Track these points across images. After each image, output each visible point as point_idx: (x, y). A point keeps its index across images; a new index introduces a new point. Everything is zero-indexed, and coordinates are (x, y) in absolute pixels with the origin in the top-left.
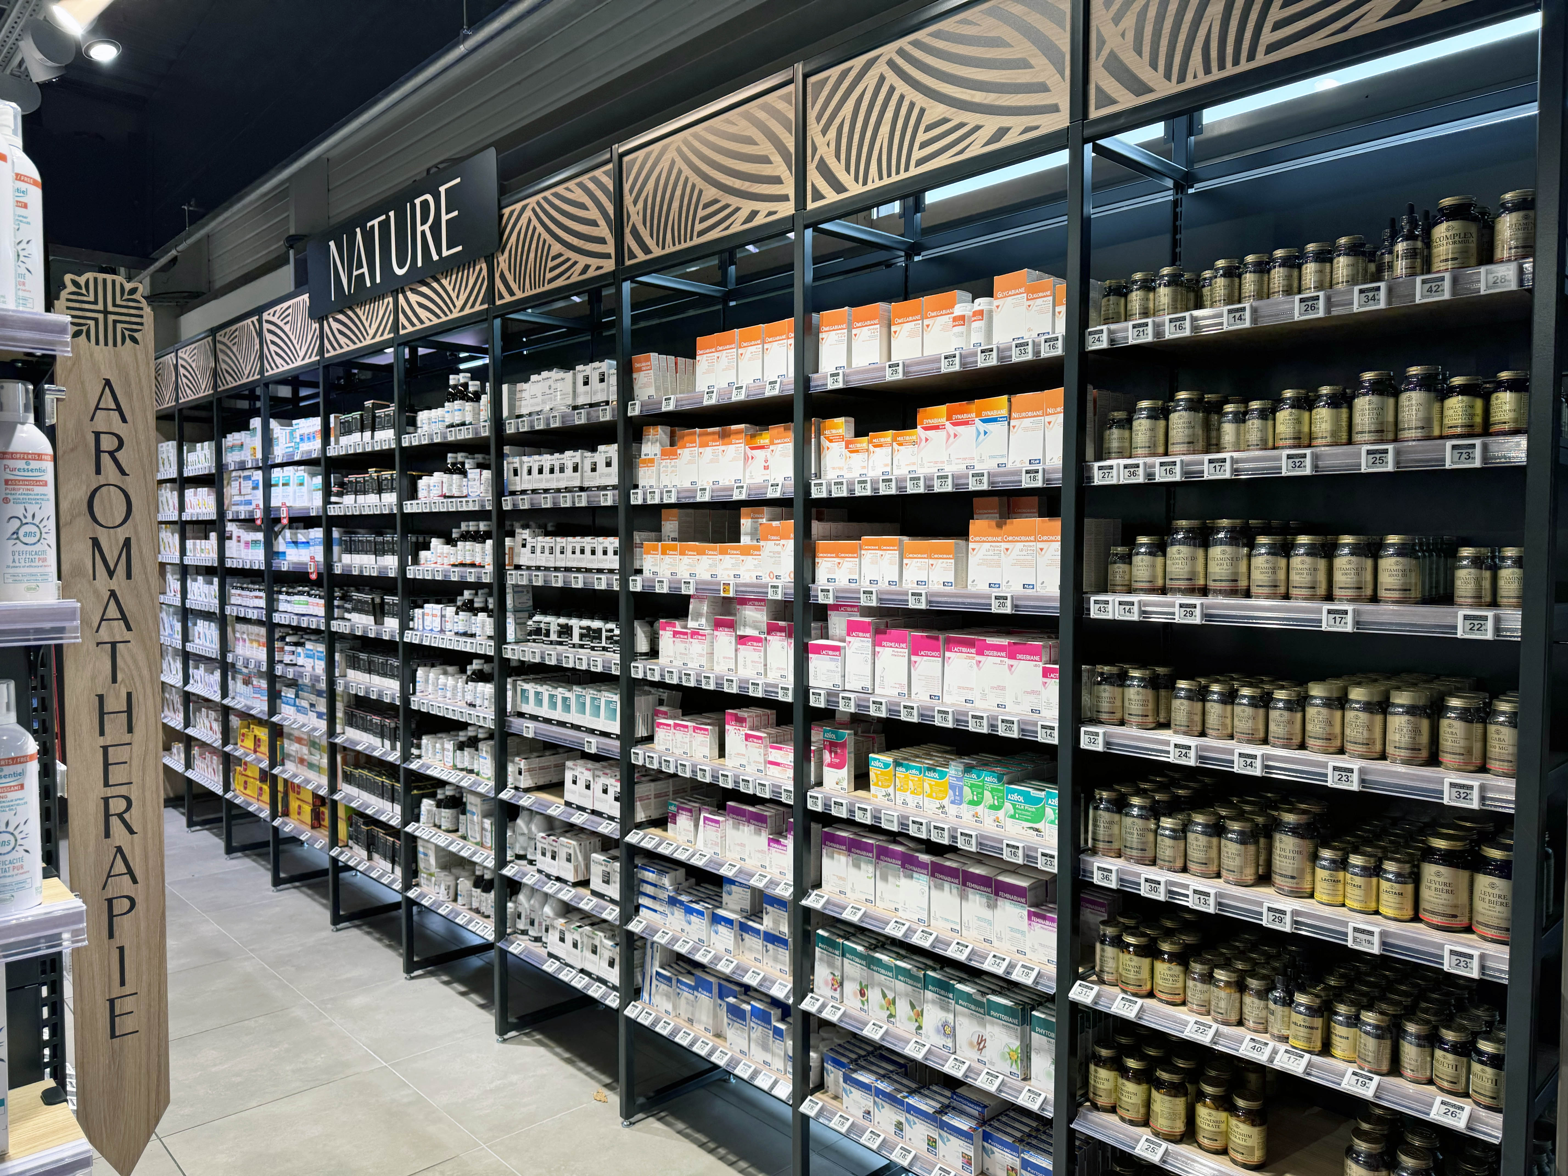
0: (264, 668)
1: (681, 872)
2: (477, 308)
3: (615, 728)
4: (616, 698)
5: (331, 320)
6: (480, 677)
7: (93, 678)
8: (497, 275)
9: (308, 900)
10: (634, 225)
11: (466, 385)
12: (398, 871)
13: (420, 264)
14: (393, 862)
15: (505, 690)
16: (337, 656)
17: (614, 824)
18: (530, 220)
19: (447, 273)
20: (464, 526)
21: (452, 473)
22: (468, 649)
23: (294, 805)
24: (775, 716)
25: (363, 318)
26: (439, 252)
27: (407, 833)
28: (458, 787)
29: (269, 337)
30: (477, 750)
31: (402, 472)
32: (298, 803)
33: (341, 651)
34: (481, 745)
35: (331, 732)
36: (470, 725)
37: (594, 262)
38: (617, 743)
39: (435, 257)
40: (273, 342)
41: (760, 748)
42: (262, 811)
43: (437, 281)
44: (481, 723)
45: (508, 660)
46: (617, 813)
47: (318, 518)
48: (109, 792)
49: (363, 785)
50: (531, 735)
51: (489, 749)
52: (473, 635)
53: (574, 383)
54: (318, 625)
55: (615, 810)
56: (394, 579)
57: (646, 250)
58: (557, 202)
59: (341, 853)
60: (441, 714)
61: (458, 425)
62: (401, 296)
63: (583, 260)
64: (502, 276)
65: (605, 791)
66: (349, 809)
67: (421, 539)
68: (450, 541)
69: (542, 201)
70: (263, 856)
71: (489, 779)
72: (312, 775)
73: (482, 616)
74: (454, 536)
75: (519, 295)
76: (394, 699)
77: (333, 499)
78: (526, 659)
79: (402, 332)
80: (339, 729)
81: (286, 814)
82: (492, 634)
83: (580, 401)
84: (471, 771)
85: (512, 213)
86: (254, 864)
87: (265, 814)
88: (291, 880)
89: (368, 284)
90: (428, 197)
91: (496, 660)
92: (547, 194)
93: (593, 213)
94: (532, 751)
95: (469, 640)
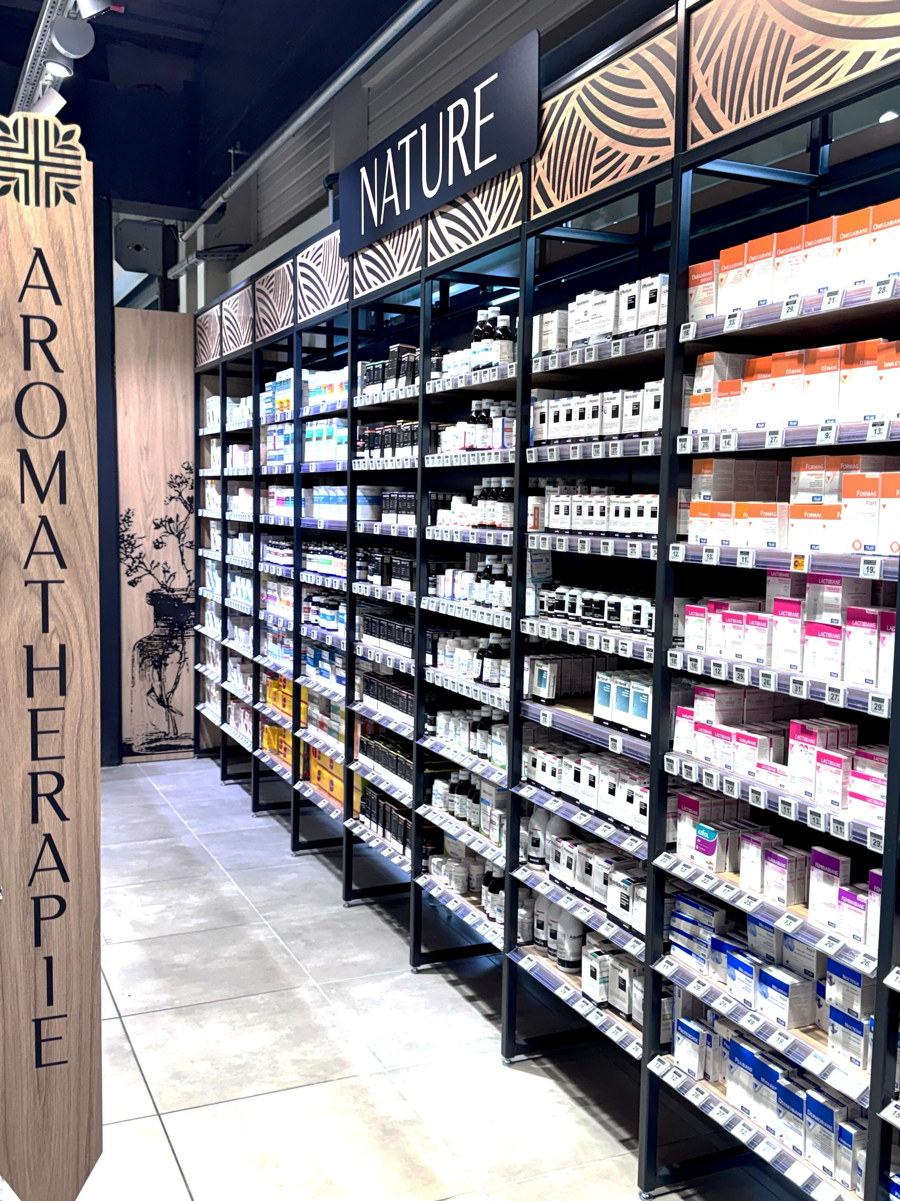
0: (291, 628)
1: (721, 914)
2: (510, 226)
3: (645, 725)
4: (648, 691)
5: (360, 257)
6: (495, 652)
7: (21, 625)
8: (534, 184)
9: (324, 868)
10: (701, 98)
11: (494, 321)
12: (408, 852)
13: (451, 182)
14: (405, 844)
15: (522, 669)
16: (358, 619)
17: (640, 841)
18: (574, 112)
19: (479, 189)
20: (485, 482)
21: (475, 423)
22: (484, 621)
23: (314, 770)
24: (856, 733)
25: (392, 252)
26: (471, 165)
27: (417, 815)
28: (471, 773)
29: (302, 280)
30: (490, 733)
31: (426, 422)
32: (319, 768)
33: (361, 614)
34: (494, 728)
35: (350, 699)
36: (484, 704)
37: (647, 152)
38: (647, 745)
39: (467, 172)
40: (306, 287)
41: (838, 773)
42: (285, 772)
43: (469, 200)
44: (496, 705)
45: (528, 636)
46: (645, 830)
47: (343, 474)
48: (38, 767)
49: (376, 756)
50: (548, 724)
51: (504, 734)
52: (489, 606)
53: (617, 306)
54: (341, 586)
55: (643, 825)
56: (413, 540)
57: (715, 127)
58: (607, 84)
59: (355, 825)
60: (455, 691)
61: (484, 367)
62: (430, 222)
63: (635, 152)
64: (540, 187)
65: (630, 799)
66: (364, 781)
67: (441, 497)
68: (471, 500)
69: (589, 87)
70: (285, 815)
71: (503, 767)
72: (330, 741)
73: (500, 585)
74: (476, 493)
75: (558, 205)
76: (409, 669)
77: (359, 454)
78: (546, 637)
79: (430, 264)
80: (357, 697)
81: (307, 778)
82: (510, 605)
83: (623, 329)
84: (484, 756)
85: (554, 105)
86: (277, 824)
87: (287, 776)
88: (309, 845)
89: (398, 212)
90: (463, 102)
91: (513, 635)
92: (595, 76)
93: (652, 91)
94: (550, 740)
95: (486, 610)
